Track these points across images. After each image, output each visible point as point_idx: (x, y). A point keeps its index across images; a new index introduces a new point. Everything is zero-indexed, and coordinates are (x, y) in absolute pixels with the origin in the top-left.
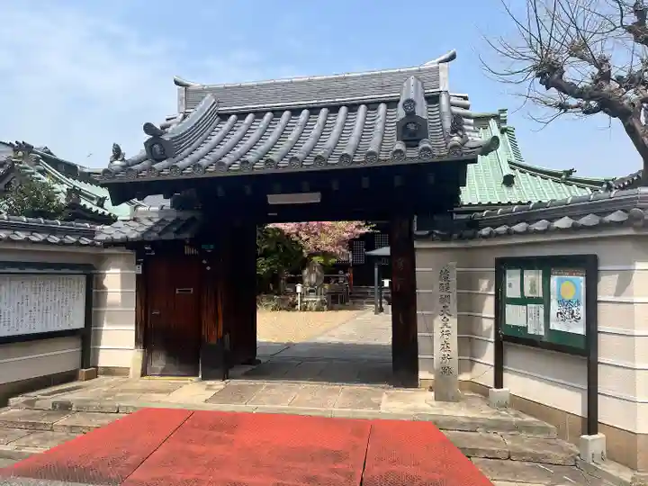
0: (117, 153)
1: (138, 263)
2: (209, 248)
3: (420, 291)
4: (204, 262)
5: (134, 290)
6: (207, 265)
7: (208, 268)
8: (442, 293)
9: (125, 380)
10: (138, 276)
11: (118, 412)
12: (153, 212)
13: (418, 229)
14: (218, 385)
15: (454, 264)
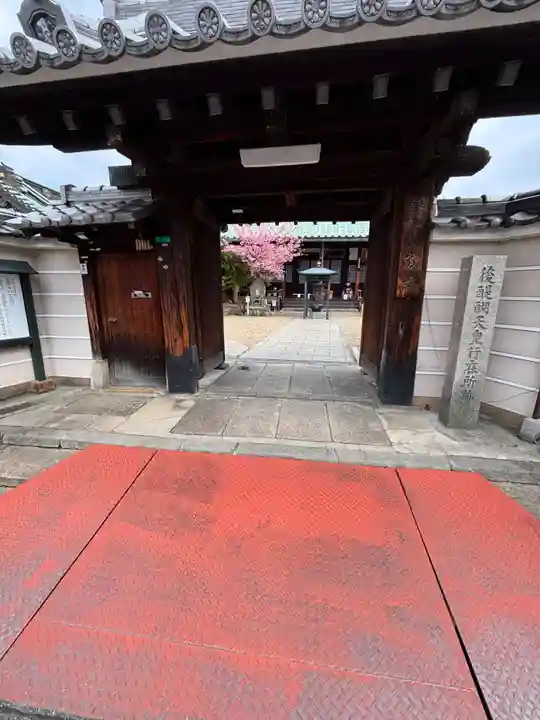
1: (82, 261)
2: (165, 241)
3: (428, 297)
4: (160, 259)
5: (82, 294)
6: (164, 263)
7: (166, 267)
8: (479, 299)
9: (85, 392)
10: (83, 276)
11: (60, 447)
12: (90, 193)
13: (439, 216)
14: (188, 400)
15: (503, 258)
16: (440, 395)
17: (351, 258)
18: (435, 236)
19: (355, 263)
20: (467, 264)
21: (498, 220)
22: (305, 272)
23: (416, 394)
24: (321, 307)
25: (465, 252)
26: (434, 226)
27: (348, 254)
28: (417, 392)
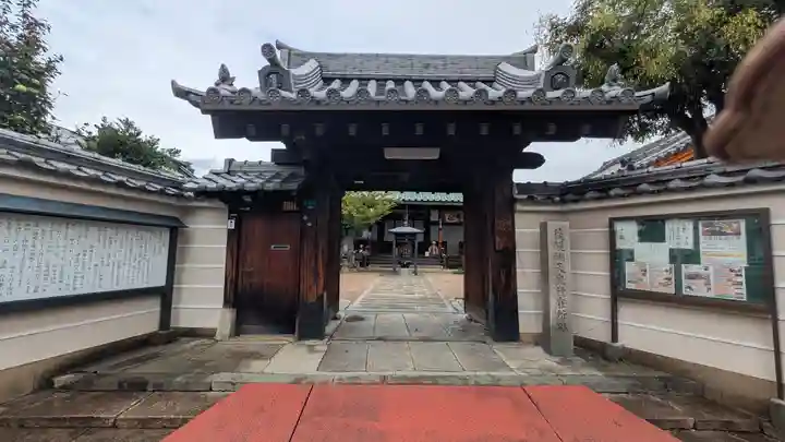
0: (225, 77)
1: (230, 218)
4: (305, 218)
5: (225, 246)
6: (308, 221)
7: (309, 224)
9: (209, 343)
10: (229, 230)
11: (210, 390)
12: (249, 166)
13: (519, 194)
14: (321, 345)
15: (567, 223)
16: (540, 331)
17: (432, 219)
18: (519, 207)
19: (436, 223)
20: (544, 227)
21: (558, 199)
22: (394, 230)
23: (521, 331)
24: (409, 264)
25: (542, 218)
26: (515, 200)
27: (429, 215)
28: (522, 330)
